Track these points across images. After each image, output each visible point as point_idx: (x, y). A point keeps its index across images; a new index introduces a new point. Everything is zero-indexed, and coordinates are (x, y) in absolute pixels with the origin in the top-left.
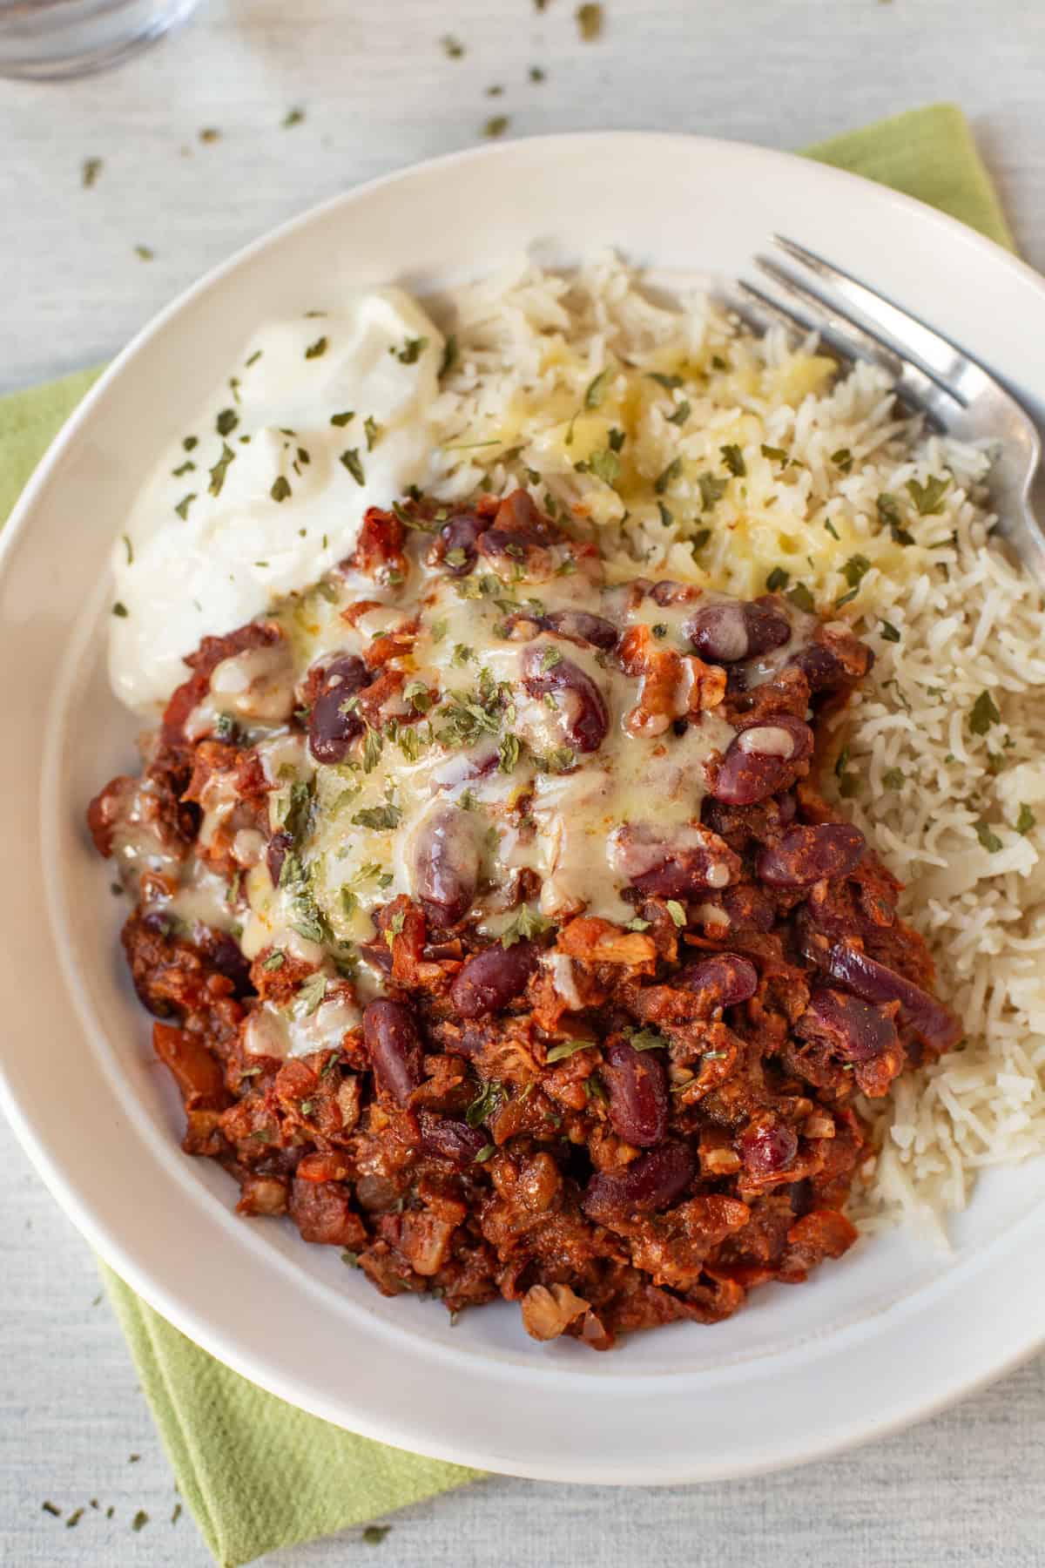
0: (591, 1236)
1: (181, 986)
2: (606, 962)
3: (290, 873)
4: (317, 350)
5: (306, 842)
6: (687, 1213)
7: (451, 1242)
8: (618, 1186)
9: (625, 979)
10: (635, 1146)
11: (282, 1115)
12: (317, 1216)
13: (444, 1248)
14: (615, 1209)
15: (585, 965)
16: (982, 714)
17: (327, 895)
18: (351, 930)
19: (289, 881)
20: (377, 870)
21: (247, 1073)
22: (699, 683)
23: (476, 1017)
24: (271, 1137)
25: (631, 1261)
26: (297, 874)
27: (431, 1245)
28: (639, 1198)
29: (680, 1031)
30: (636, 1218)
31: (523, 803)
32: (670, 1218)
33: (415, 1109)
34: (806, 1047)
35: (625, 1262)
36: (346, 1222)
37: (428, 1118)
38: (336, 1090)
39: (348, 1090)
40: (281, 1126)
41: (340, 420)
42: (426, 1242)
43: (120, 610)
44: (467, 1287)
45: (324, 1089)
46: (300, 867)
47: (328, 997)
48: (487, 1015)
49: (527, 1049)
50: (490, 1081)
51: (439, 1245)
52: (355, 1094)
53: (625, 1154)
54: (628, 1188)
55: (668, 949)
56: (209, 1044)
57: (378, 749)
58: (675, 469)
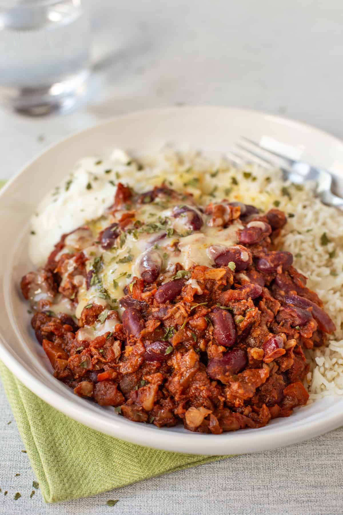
0: (211, 384)
1: (54, 325)
2: (209, 279)
3: (94, 282)
4: (99, 163)
5: (100, 272)
6: (247, 374)
7: (157, 393)
8: (219, 361)
9: (216, 287)
10: (224, 345)
11: (92, 356)
12: (105, 392)
13: (155, 396)
14: (219, 368)
15: (202, 281)
16: (325, 240)
17: (108, 284)
18: (116, 295)
19: (94, 284)
20: (125, 274)
21: (78, 349)
22: (232, 211)
23: (164, 302)
24: (88, 366)
25: (226, 398)
26: (97, 281)
27: (150, 394)
28: (228, 365)
29: (237, 304)
30: (227, 374)
31: (176, 245)
32: (240, 376)
33: (143, 339)
34: (281, 323)
35: (224, 399)
36: (116, 392)
37: (148, 343)
38: (112, 345)
39: (117, 344)
40: (92, 360)
41: (108, 172)
42: (148, 394)
43: (33, 233)
44: (164, 413)
45: (108, 344)
46: (98, 279)
47: (109, 317)
48: (168, 301)
49: (183, 307)
50: (170, 326)
51: (153, 393)
52: (120, 344)
53: (221, 349)
54: (223, 361)
55: (230, 277)
56: (63, 346)
57: (124, 238)
58: (216, 189)
